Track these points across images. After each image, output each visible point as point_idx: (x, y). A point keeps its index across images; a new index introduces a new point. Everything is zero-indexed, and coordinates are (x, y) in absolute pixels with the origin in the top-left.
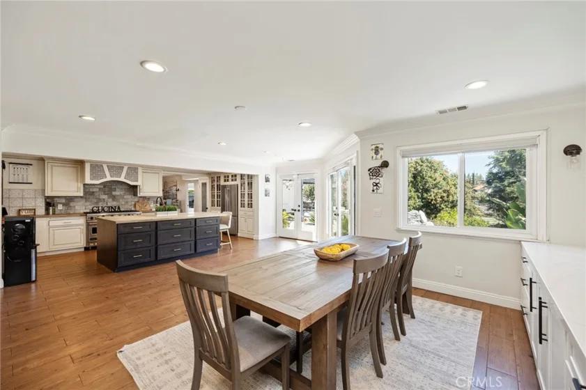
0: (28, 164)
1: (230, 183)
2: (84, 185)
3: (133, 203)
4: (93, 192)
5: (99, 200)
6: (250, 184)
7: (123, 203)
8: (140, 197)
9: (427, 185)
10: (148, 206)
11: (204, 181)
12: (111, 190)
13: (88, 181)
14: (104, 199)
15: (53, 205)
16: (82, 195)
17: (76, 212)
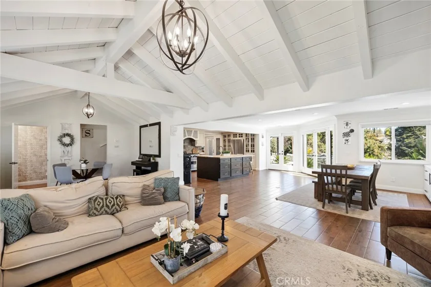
1: (238, 138)
6: (253, 140)
10: (197, 151)
11: (218, 137)
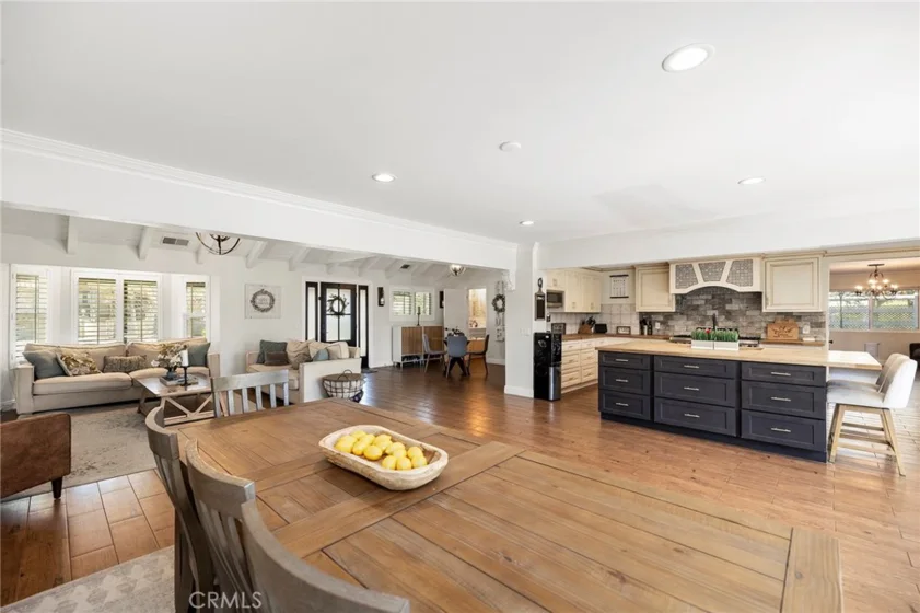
0: (625, 276)
3: (764, 325)
4: (698, 306)
5: (706, 318)
7: (745, 324)
8: (778, 314)
10: (795, 331)
12: (725, 302)
13: (677, 289)
15: (650, 324)
16: (674, 310)
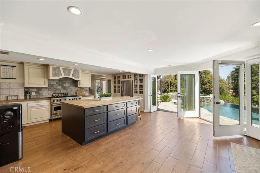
0: (13, 66)
1: (127, 79)
2: (49, 80)
3: (75, 91)
4: (53, 85)
5: (56, 89)
6: (141, 81)
7: (70, 91)
8: (79, 88)
9: (204, 81)
10: (83, 92)
11: (109, 79)
12: (63, 83)
13: (51, 77)
14: (59, 89)
15: (29, 93)
16: (47, 86)
17: (43, 97)
